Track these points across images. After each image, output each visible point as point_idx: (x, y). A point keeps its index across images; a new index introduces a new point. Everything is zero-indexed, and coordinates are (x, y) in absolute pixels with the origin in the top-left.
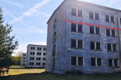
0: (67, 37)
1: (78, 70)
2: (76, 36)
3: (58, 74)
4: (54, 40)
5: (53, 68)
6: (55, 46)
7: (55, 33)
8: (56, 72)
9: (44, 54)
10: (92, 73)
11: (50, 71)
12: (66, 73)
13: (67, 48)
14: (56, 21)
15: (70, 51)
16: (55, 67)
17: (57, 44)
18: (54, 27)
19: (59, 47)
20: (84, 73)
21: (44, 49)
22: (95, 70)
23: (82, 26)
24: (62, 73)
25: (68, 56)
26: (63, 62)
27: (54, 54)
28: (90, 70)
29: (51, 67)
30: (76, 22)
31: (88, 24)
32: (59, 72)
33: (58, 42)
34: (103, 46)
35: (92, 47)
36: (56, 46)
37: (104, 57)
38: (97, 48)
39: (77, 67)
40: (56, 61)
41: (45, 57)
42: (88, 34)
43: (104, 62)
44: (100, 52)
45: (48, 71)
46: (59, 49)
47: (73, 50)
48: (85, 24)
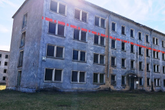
0: (42, 41)
1: (54, 87)
2: (54, 40)
3: (25, 92)
4: (22, 44)
5: (19, 85)
6: (22, 52)
7: (24, 33)
8: (22, 89)
10: (72, 91)
11: (13, 88)
12: (37, 91)
13: (40, 56)
14: (26, 15)
15: (44, 61)
16: (22, 83)
17: (26, 50)
18: (24, 24)
19: (28, 55)
20: (62, 90)
22: (76, 88)
23: (63, 27)
24: (31, 91)
25: (41, 69)
26: (33, 76)
27: (20, 64)
28: (70, 87)
29: (15, 83)
30: (55, 21)
31: (71, 26)
32: (26, 90)
33: (28, 46)
34: (89, 56)
35: (75, 57)
36: (24, 53)
37: (88, 70)
38: (81, 59)
39: (53, 83)
40: (24, 75)
41: (6, 67)
42: (70, 39)
43: (88, 76)
44: (84, 64)
45: (10, 88)
46: (29, 58)
47: (49, 59)
48: (68, 25)
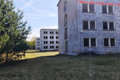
0: (79, 19)
1: (91, 51)
2: (87, 17)
3: (71, 56)
4: (66, 23)
5: (67, 50)
6: (66, 29)
7: (66, 15)
8: (69, 53)
9: (57, 38)
10: (105, 53)
11: (64, 53)
12: (79, 54)
13: (79, 30)
14: (66, 2)
15: (82, 33)
16: (68, 49)
17: (69, 27)
18: (65, 9)
19: (70, 30)
20: (97, 53)
21: (57, 33)
22: (109, 51)
23: (93, 6)
24: (75, 54)
25: (80, 39)
26: (75, 44)
27: (66, 37)
28: (104, 51)
29: (64, 49)
30: (87, 2)
31: (100, 3)
32: (72, 54)
33: (69, 24)
34: (117, 25)
35: (105, 27)
36: (68, 29)
37: (117, 36)
39: (90, 49)
40: (69, 44)
41: (58, 40)
42: (100, 13)
43: (118, 42)
44: (113, 32)
45: (61, 53)
46: (71, 32)
47: (86, 31)
48: (97, 3)
